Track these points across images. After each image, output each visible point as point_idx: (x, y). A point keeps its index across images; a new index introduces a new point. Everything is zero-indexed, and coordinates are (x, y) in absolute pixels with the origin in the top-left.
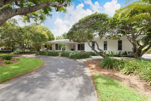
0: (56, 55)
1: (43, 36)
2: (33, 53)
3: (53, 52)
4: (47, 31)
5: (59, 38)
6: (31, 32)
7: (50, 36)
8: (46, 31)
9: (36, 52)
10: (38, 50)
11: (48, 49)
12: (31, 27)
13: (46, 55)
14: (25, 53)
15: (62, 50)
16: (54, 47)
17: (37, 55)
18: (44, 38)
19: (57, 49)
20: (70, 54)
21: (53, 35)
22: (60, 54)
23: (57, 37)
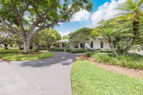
0: (62, 51)
1: (53, 38)
2: (46, 50)
3: (60, 49)
4: (56, 32)
5: (65, 37)
6: (45, 35)
7: (58, 36)
8: (54, 33)
9: (48, 49)
10: (49, 47)
11: (56, 47)
12: (44, 32)
13: (55, 51)
14: (41, 49)
15: (67, 48)
16: (61, 45)
17: (49, 51)
18: (54, 39)
19: (63, 47)
20: (72, 50)
21: (60, 36)
22: (65, 50)
23: (64, 36)
